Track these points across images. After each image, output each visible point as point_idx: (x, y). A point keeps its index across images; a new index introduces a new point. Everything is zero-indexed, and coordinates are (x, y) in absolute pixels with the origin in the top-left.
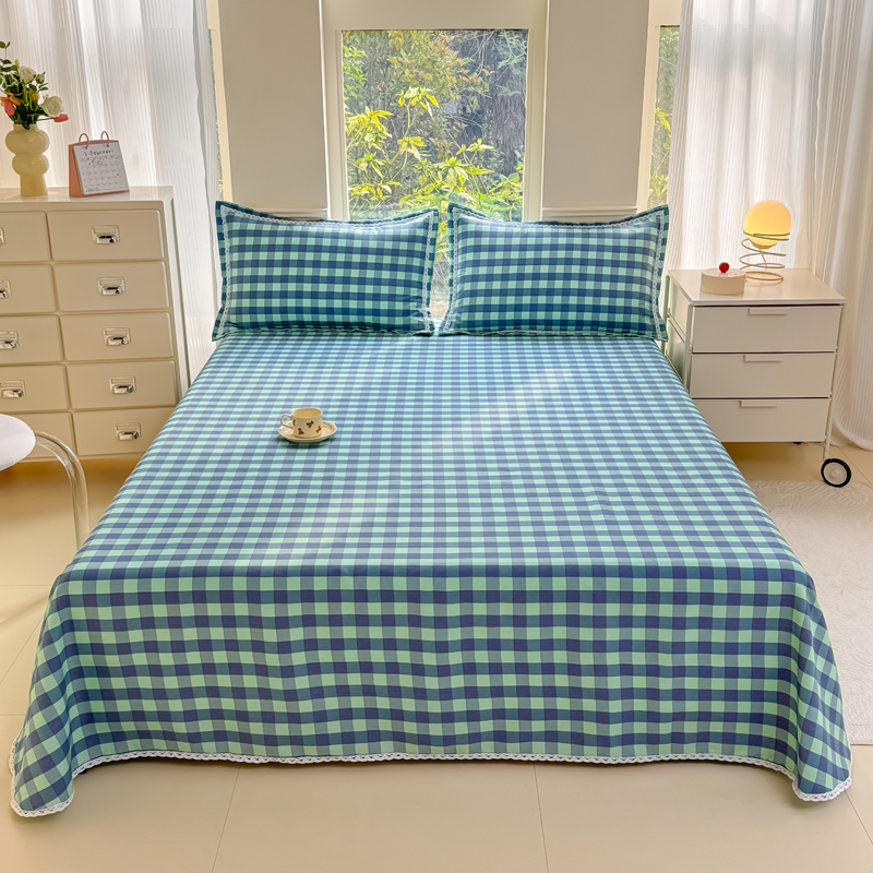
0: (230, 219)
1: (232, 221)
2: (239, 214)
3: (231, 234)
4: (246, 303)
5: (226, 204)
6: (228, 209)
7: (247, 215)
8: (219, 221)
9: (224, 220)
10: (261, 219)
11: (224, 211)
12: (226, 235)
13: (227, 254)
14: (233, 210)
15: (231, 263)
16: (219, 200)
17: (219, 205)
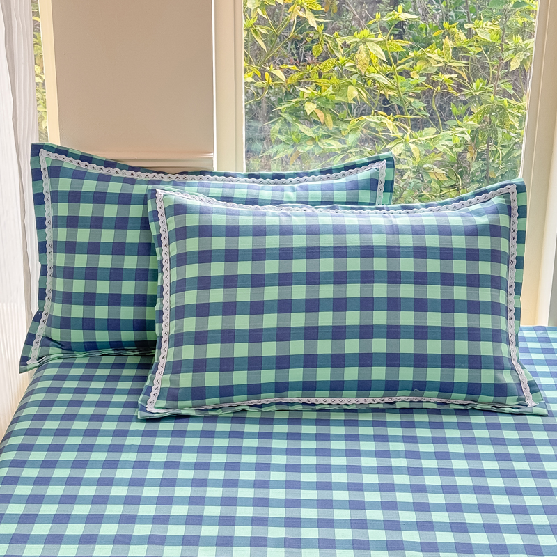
0: (55, 172)
1: (58, 176)
2: (70, 164)
3: (56, 197)
4: (77, 311)
5: (50, 148)
6: (53, 156)
7: (82, 164)
8: (37, 175)
9: (45, 173)
10: (105, 171)
11: (46, 159)
12: (47, 196)
13: (49, 227)
14: (60, 157)
15: (55, 243)
16: (36, 141)
17: (36, 149)
